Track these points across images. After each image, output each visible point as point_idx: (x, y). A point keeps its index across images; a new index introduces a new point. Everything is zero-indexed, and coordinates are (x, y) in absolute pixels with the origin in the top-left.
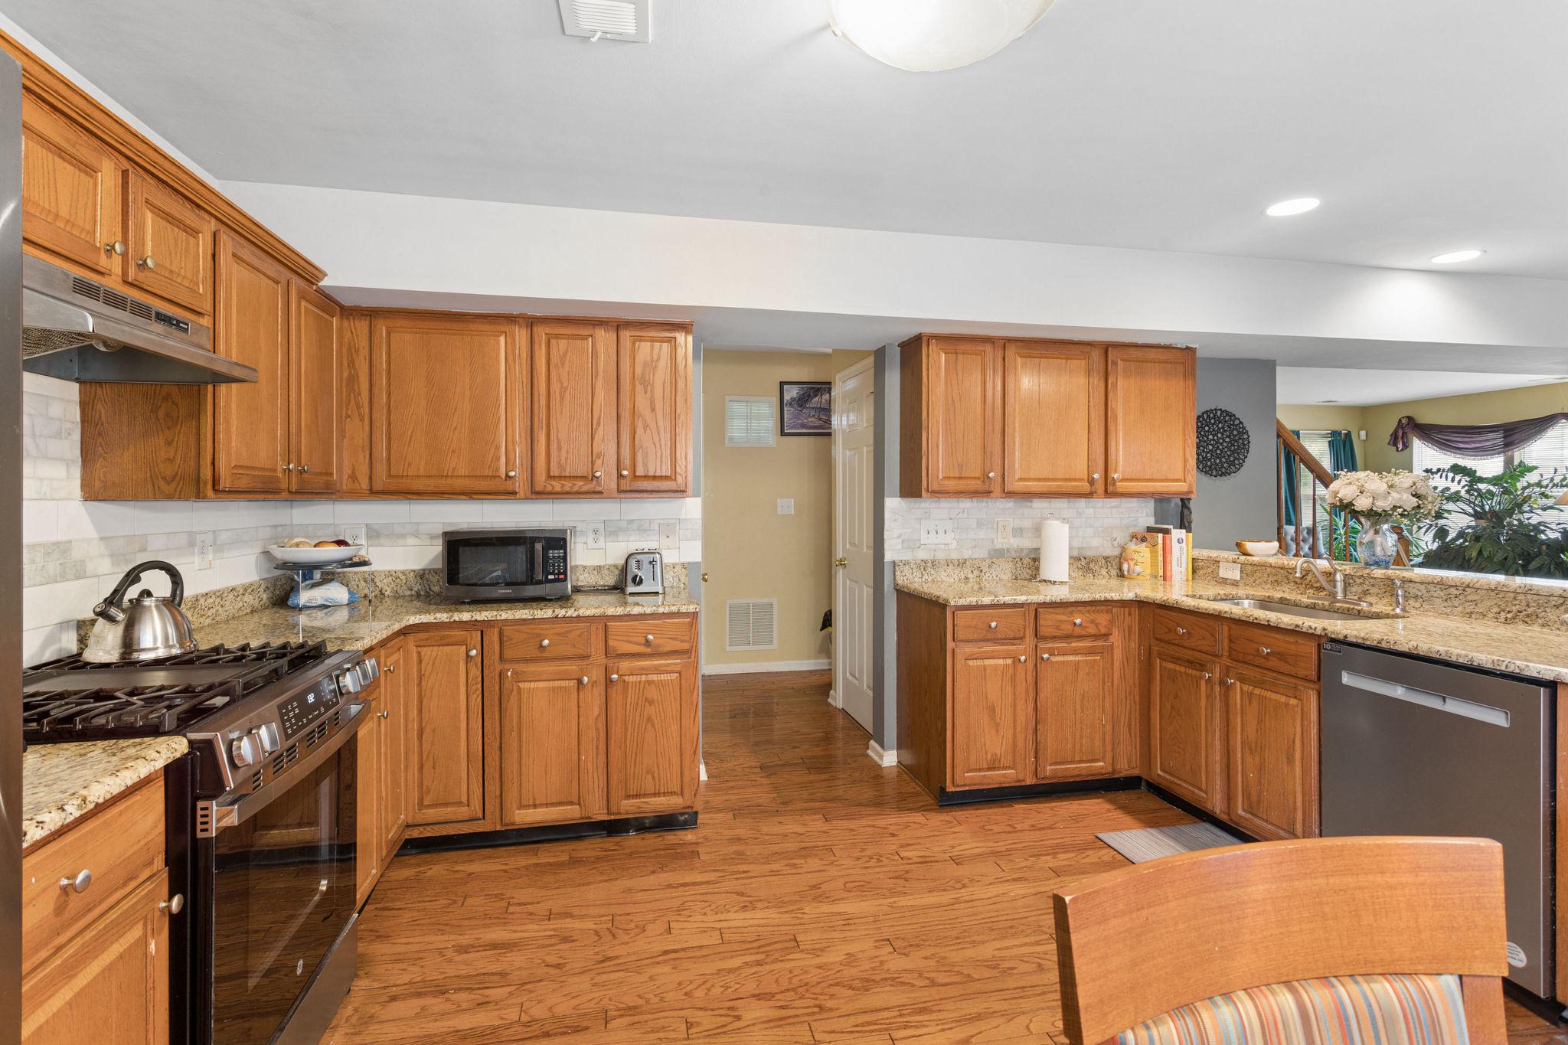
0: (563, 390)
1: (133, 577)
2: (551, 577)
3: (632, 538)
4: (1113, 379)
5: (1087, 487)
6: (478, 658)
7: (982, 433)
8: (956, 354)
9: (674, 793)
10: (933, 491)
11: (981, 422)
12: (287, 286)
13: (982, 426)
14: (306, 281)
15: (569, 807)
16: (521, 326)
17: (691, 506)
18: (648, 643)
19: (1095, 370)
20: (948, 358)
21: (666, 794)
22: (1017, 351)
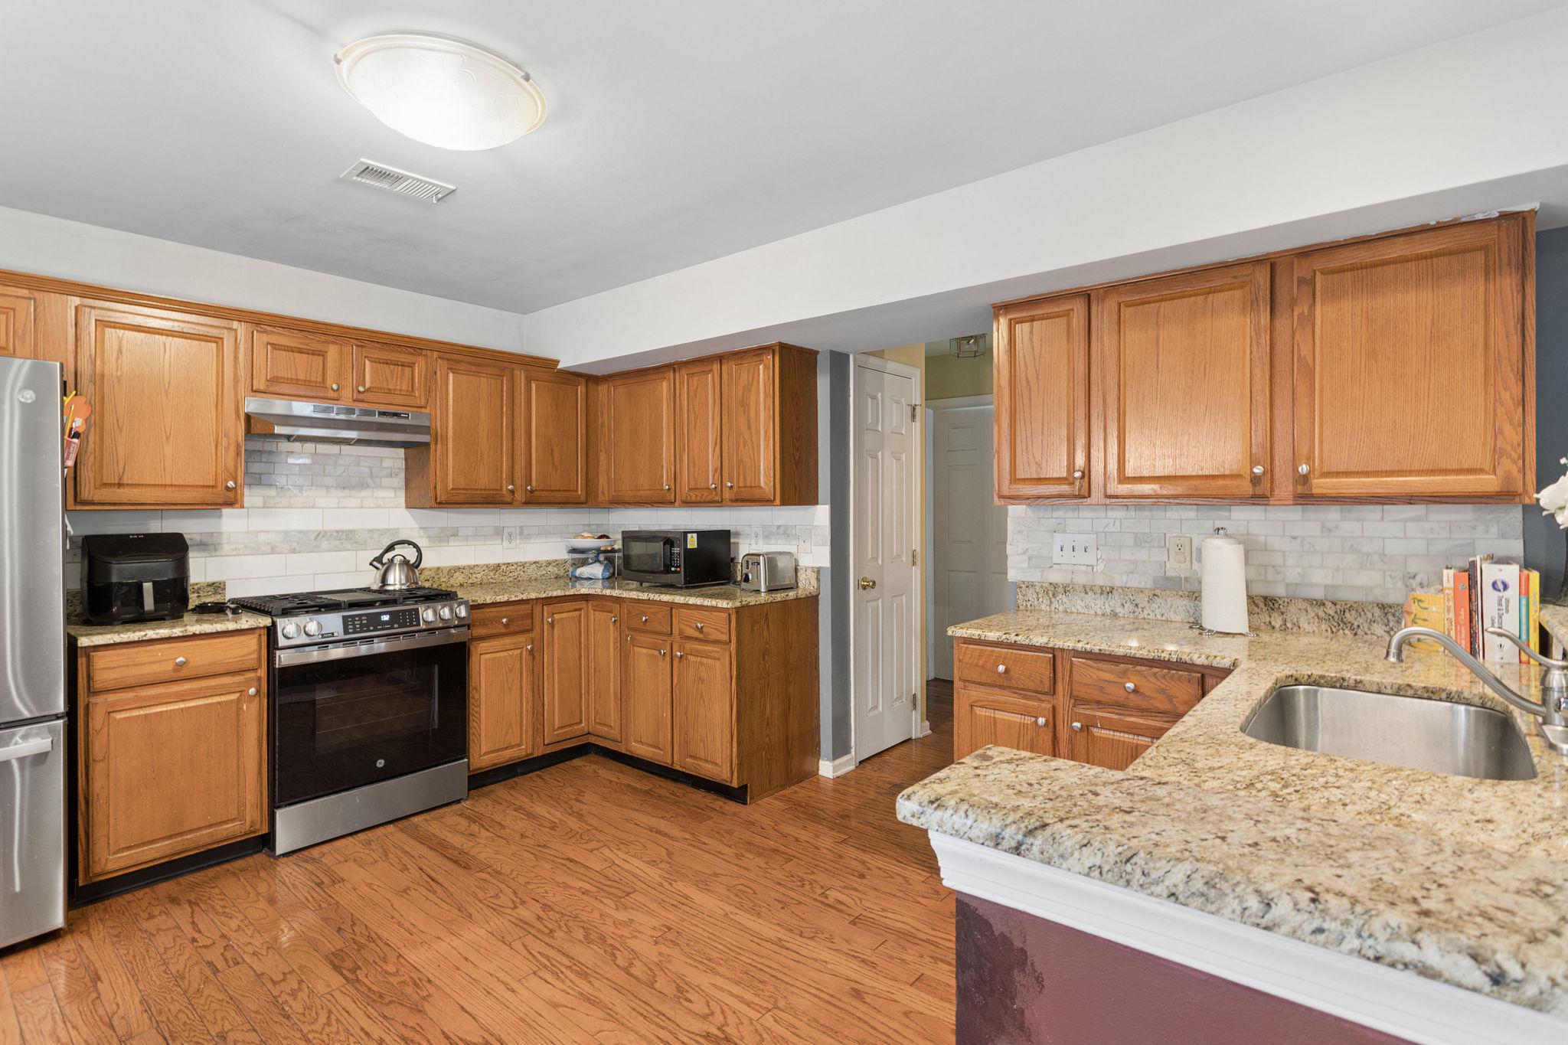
0: (696, 418)
1: (391, 548)
2: (673, 569)
3: (779, 542)
4: (1302, 308)
5: (1247, 488)
6: (618, 624)
7: (1068, 419)
8: (1033, 320)
9: (716, 764)
10: (1003, 497)
11: (1068, 405)
12: (512, 376)
13: (1068, 411)
14: (542, 368)
15: (659, 751)
16: (674, 371)
17: (821, 514)
18: (701, 630)
19: (1261, 300)
20: (1022, 330)
21: (712, 762)
22: (1121, 300)
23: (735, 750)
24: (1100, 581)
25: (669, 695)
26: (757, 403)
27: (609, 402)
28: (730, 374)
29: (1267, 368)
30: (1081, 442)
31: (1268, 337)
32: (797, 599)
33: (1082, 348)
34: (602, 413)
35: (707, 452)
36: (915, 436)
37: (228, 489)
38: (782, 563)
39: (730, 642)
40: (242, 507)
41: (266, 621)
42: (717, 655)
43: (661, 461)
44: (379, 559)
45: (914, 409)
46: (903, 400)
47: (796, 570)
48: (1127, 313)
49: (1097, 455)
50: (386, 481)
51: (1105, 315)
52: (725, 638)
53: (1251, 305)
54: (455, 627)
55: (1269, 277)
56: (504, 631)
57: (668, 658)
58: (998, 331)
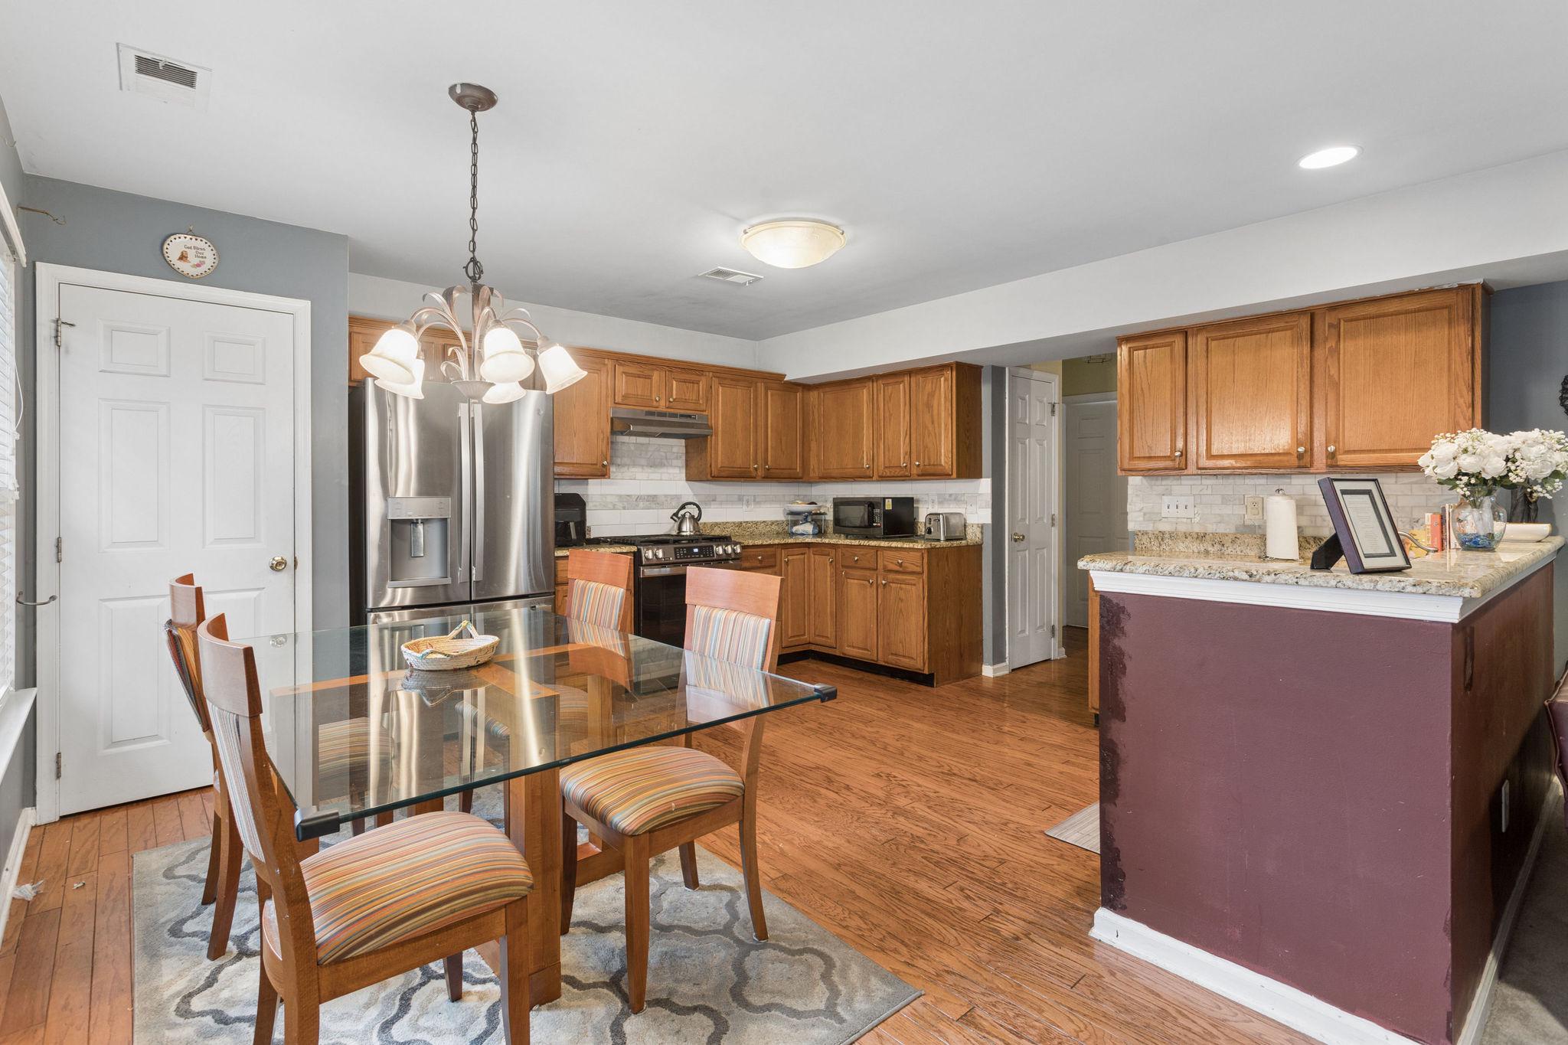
0: (891, 415)
1: (683, 507)
2: (874, 524)
3: (953, 505)
4: (1331, 343)
5: (1294, 461)
6: (834, 563)
7: (1171, 415)
8: (1146, 349)
9: (912, 658)
10: (1124, 470)
11: (1171, 406)
12: (756, 387)
13: (1171, 410)
14: (775, 380)
15: (866, 652)
16: (873, 382)
17: (985, 485)
18: (900, 565)
19: (1304, 337)
20: (1139, 354)
21: (909, 657)
22: (1209, 335)
23: (926, 648)
24: (1197, 529)
25: (875, 612)
26: (939, 405)
27: (819, 404)
28: (917, 385)
29: (1308, 383)
30: (1181, 431)
31: (1309, 362)
32: (967, 546)
33: (1181, 367)
34: (813, 412)
35: (899, 440)
36: (1054, 427)
37: (603, 466)
38: (953, 521)
39: (923, 572)
40: (609, 478)
41: (634, 549)
42: (913, 582)
43: (862, 447)
44: (676, 514)
45: (1054, 406)
46: (1045, 399)
47: (965, 526)
48: (1213, 344)
49: (1192, 441)
50: (675, 462)
51: (1197, 344)
52: (919, 569)
53: (1296, 341)
54: (732, 560)
55: (1309, 323)
56: (759, 565)
57: (875, 585)
58: (1121, 355)
